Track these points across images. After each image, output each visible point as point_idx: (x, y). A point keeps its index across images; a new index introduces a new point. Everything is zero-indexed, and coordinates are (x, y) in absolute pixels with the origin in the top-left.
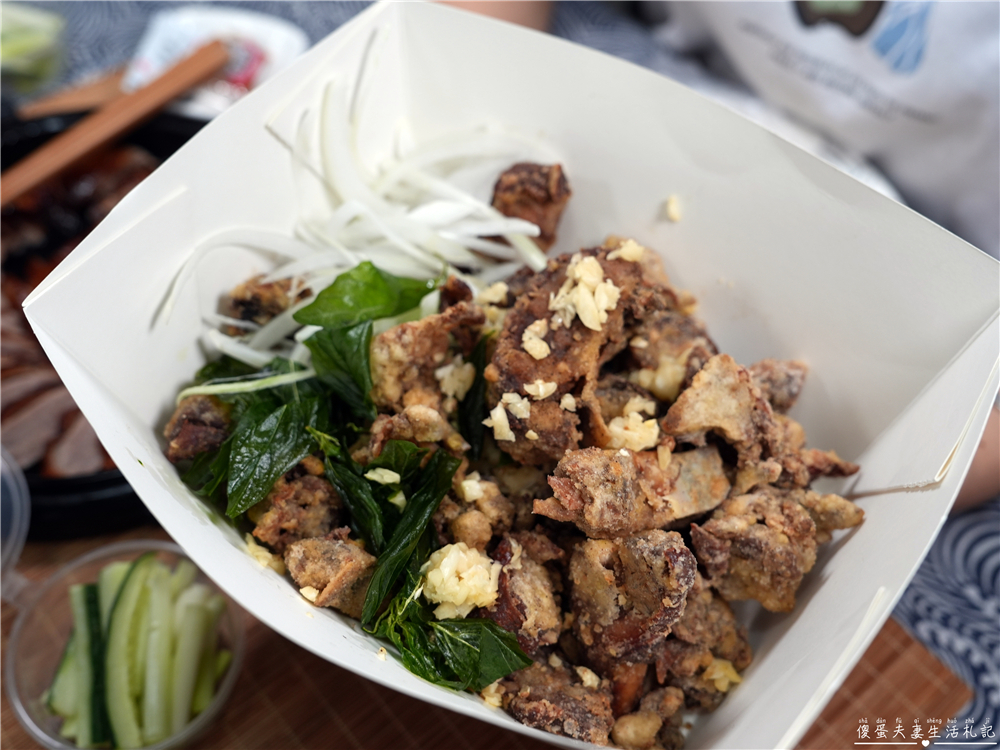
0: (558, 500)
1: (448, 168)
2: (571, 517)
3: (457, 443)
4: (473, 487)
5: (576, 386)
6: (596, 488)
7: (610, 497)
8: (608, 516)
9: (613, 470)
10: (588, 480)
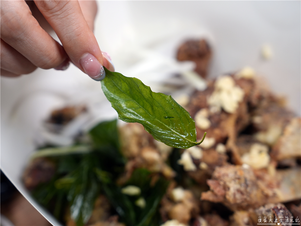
0: (213, 191)
1: (152, 46)
2: (221, 199)
3: (168, 172)
4: (179, 194)
5: (224, 140)
6: (230, 182)
7: (237, 186)
8: (238, 196)
9: (239, 173)
10: (226, 179)
